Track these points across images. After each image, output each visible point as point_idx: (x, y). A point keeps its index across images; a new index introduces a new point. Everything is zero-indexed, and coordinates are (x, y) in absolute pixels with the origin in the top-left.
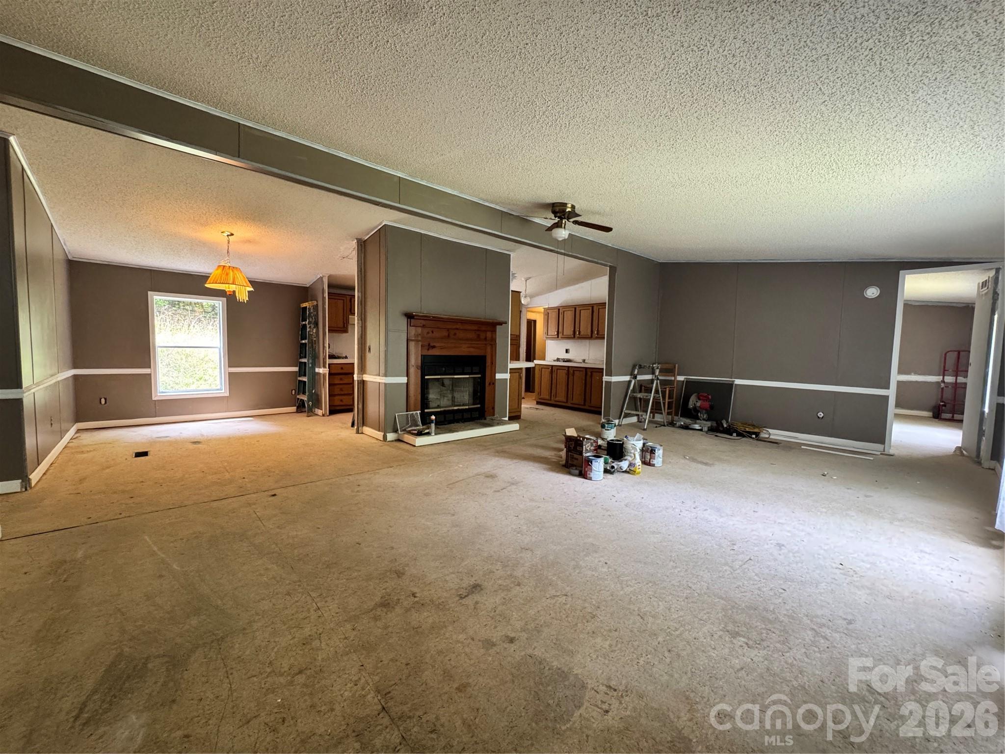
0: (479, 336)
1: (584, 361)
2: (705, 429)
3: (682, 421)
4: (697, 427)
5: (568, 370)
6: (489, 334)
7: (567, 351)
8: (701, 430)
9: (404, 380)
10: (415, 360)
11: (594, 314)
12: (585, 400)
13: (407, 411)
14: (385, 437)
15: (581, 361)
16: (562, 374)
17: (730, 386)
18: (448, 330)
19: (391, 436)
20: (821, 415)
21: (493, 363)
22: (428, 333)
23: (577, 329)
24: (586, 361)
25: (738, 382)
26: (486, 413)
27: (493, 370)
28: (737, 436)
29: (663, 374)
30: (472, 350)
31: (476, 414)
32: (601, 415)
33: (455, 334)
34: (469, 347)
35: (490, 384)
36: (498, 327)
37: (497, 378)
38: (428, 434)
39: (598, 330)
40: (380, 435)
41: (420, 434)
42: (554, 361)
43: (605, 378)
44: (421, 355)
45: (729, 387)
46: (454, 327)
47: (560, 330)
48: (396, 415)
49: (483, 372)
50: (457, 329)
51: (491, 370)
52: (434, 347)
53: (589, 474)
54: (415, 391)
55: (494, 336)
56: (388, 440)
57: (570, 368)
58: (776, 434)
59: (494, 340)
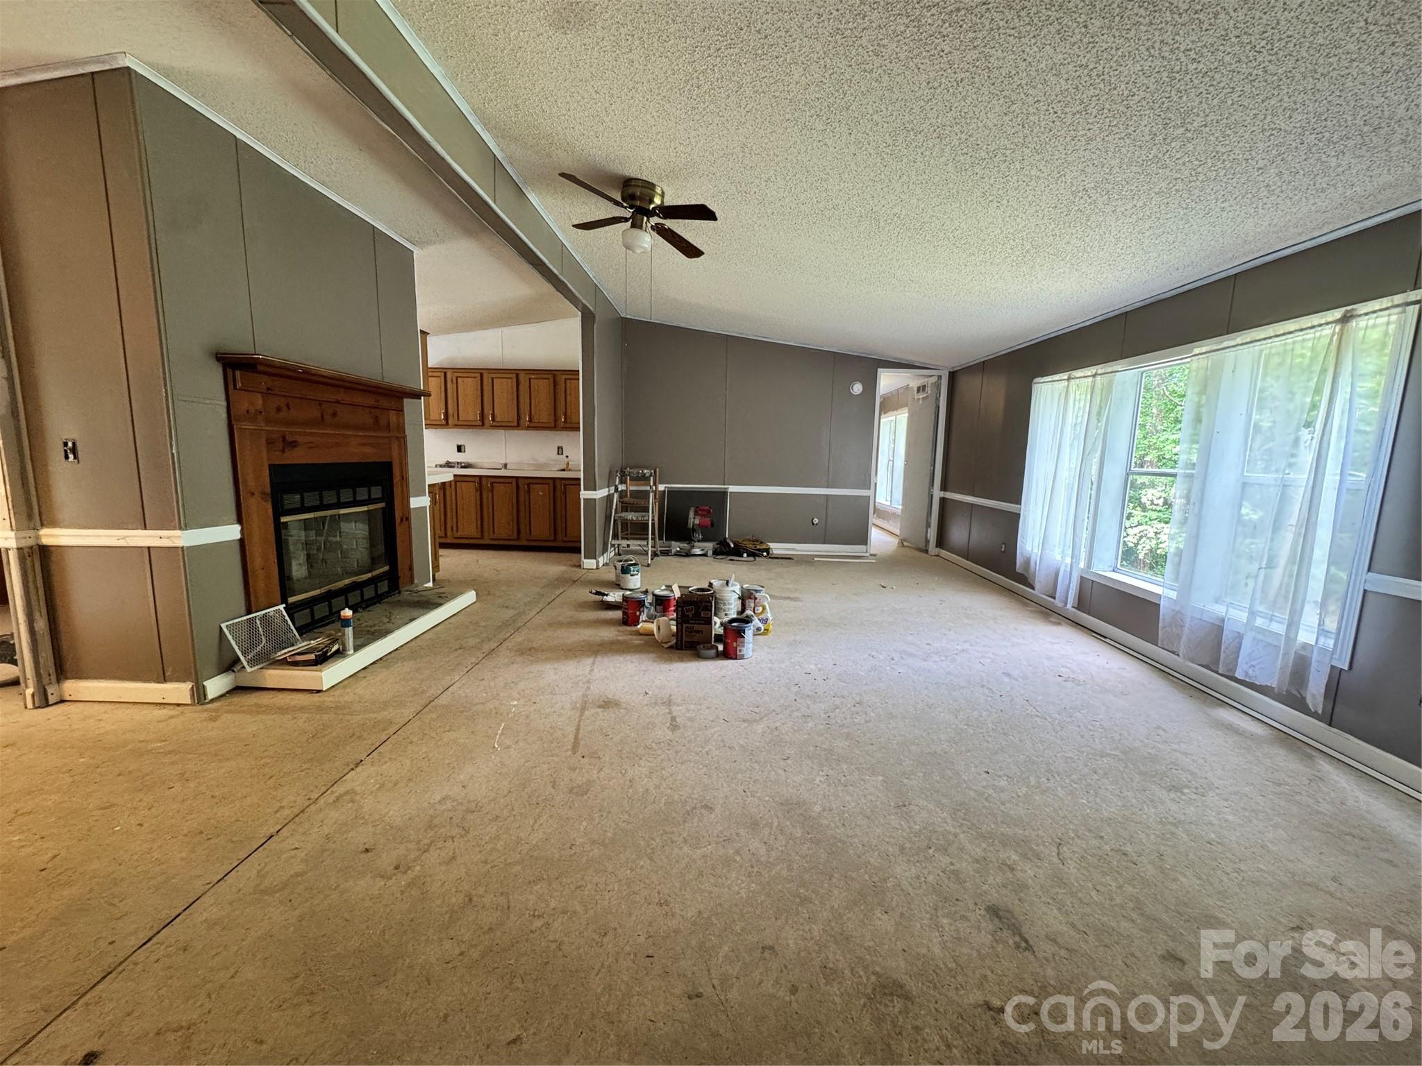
0: (376, 419)
1: (505, 466)
2: (710, 553)
3: (676, 546)
4: (697, 551)
5: (480, 483)
6: (393, 417)
7: (459, 449)
8: (705, 555)
9: (233, 532)
10: (258, 479)
11: (521, 387)
12: (519, 532)
13: (249, 612)
14: (199, 695)
15: (500, 467)
16: (468, 490)
17: (724, 494)
18: (320, 403)
19: (216, 686)
20: (816, 521)
21: (404, 478)
22: (279, 409)
23: (488, 411)
24: (508, 467)
25: (732, 489)
26: (401, 581)
27: (405, 492)
28: (748, 556)
29: (635, 482)
30: (367, 450)
31: (384, 587)
32: (580, 553)
33: (334, 414)
34: (364, 445)
35: (402, 520)
36: (407, 402)
37: (412, 506)
38: (341, 654)
39: (530, 415)
40: (180, 691)
41: (323, 659)
42: (441, 466)
43: (585, 494)
44: (270, 465)
45: (720, 497)
46: (332, 398)
47: (450, 412)
48: (223, 626)
49: (388, 497)
50: (338, 402)
51: (402, 492)
52: (294, 444)
53: (740, 651)
54: (264, 556)
55: (401, 420)
56: (210, 696)
57: (484, 479)
58: (777, 548)
59: (401, 428)
